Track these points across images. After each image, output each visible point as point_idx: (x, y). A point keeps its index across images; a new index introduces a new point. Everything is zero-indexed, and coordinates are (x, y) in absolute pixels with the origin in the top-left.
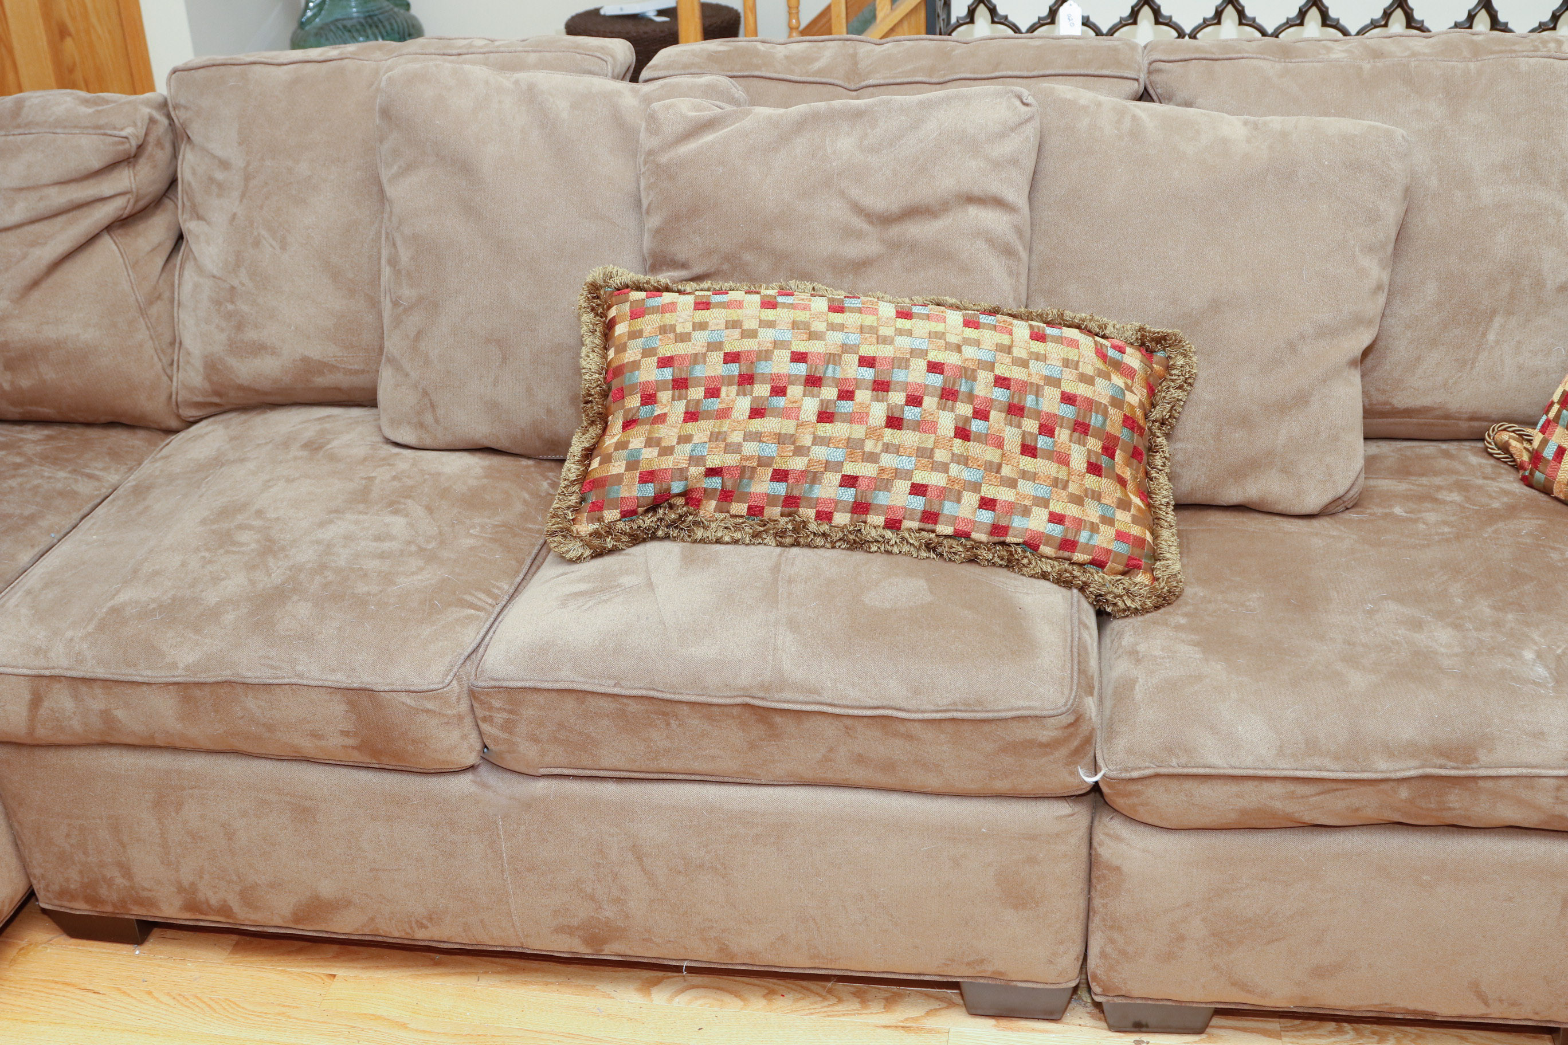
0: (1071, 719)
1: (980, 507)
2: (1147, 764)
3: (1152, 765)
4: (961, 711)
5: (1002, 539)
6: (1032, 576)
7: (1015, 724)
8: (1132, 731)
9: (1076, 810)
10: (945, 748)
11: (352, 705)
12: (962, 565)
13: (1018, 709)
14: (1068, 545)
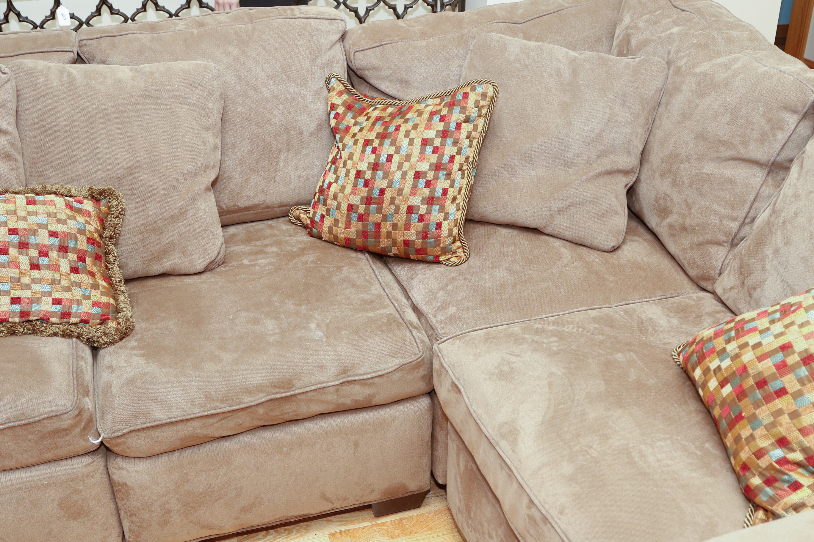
0: (76, 412)
1: (12, 303)
2: (125, 427)
3: (127, 427)
4: (13, 422)
5: (27, 319)
6: (49, 336)
7: (46, 421)
8: (113, 410)
10: (10, 444)
12: (7, 338)
13: (46, 413)
14: (66, 315)
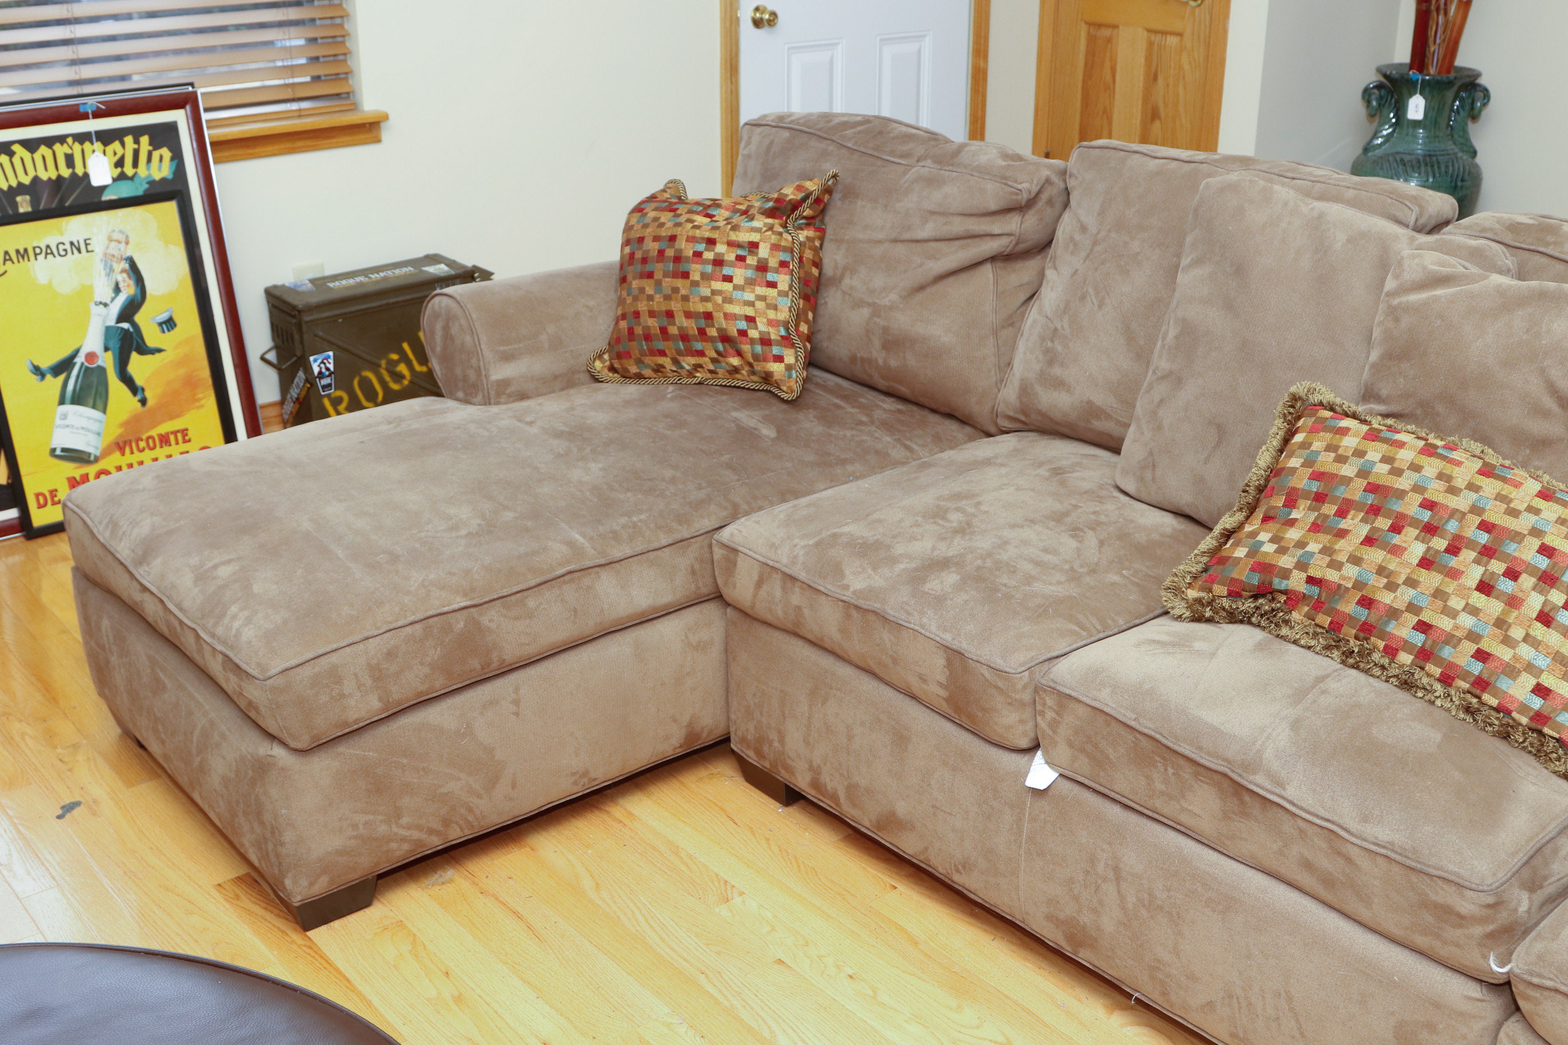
0: (1490, 900)
1: (1533, 691)
2: (1552, 976)
3: (1556, 979)
4: (1396, 852)
5: (1539, 727)
6: (1555, 772)
7: (1440, 882)
8: (1553, 940)
9: (1488, 999)
10: (1377, 883)
11: (949, 664)
12: (1494, 738)
13: (1447, 872)
